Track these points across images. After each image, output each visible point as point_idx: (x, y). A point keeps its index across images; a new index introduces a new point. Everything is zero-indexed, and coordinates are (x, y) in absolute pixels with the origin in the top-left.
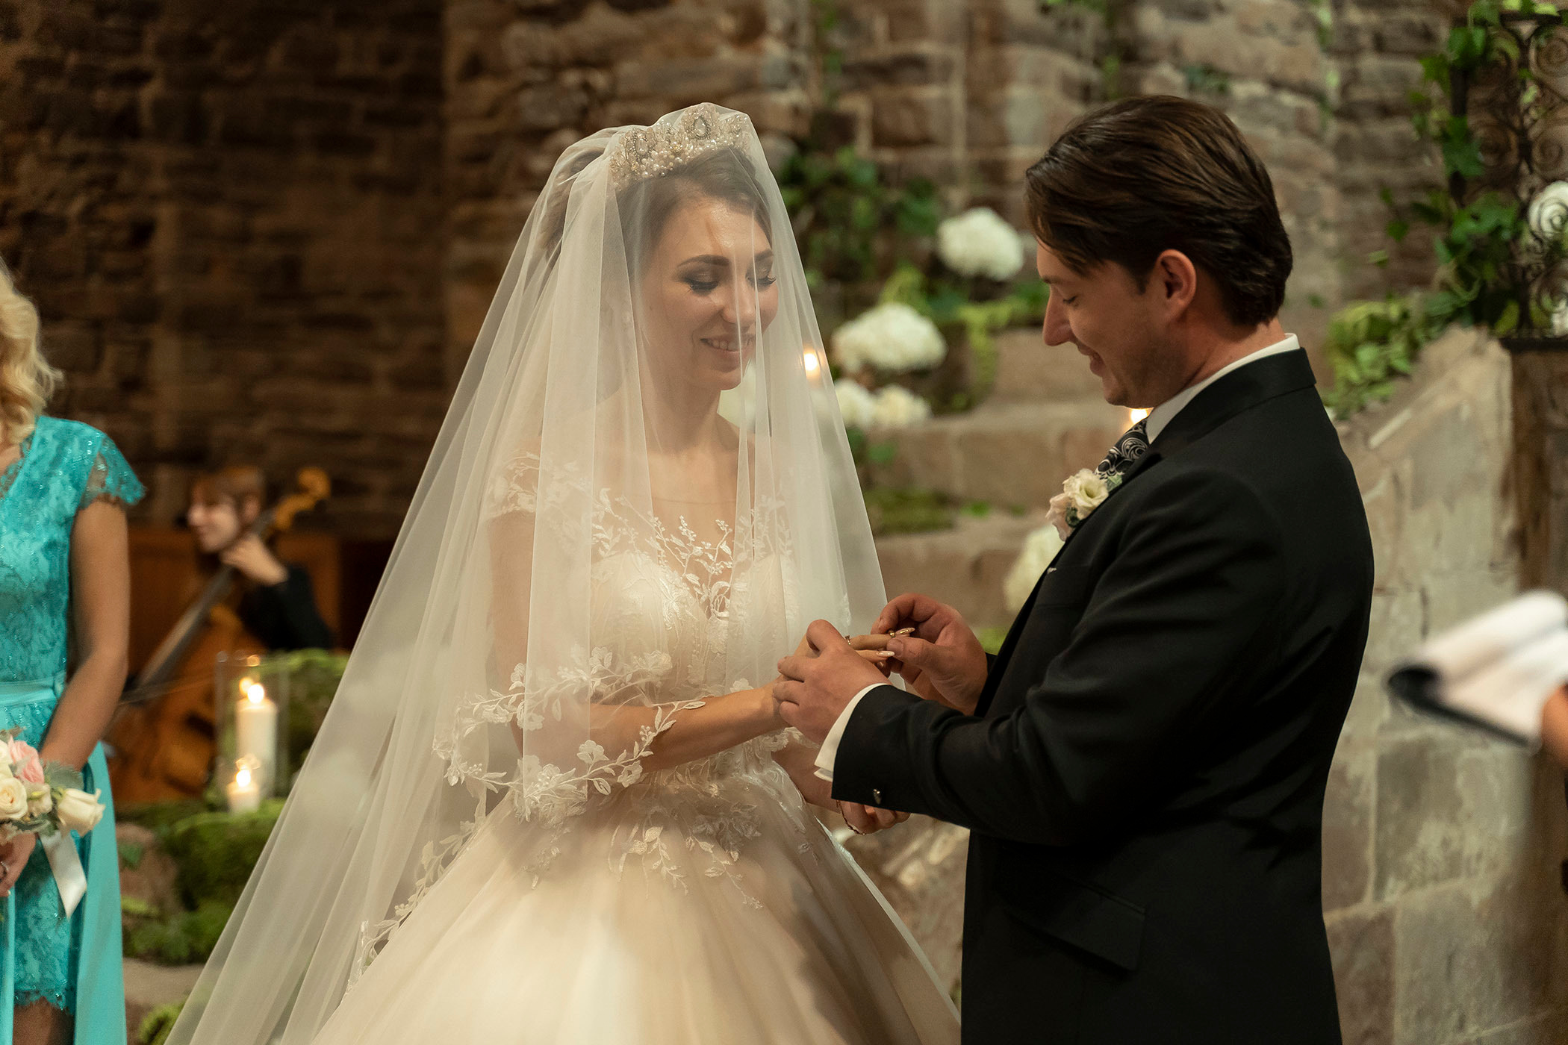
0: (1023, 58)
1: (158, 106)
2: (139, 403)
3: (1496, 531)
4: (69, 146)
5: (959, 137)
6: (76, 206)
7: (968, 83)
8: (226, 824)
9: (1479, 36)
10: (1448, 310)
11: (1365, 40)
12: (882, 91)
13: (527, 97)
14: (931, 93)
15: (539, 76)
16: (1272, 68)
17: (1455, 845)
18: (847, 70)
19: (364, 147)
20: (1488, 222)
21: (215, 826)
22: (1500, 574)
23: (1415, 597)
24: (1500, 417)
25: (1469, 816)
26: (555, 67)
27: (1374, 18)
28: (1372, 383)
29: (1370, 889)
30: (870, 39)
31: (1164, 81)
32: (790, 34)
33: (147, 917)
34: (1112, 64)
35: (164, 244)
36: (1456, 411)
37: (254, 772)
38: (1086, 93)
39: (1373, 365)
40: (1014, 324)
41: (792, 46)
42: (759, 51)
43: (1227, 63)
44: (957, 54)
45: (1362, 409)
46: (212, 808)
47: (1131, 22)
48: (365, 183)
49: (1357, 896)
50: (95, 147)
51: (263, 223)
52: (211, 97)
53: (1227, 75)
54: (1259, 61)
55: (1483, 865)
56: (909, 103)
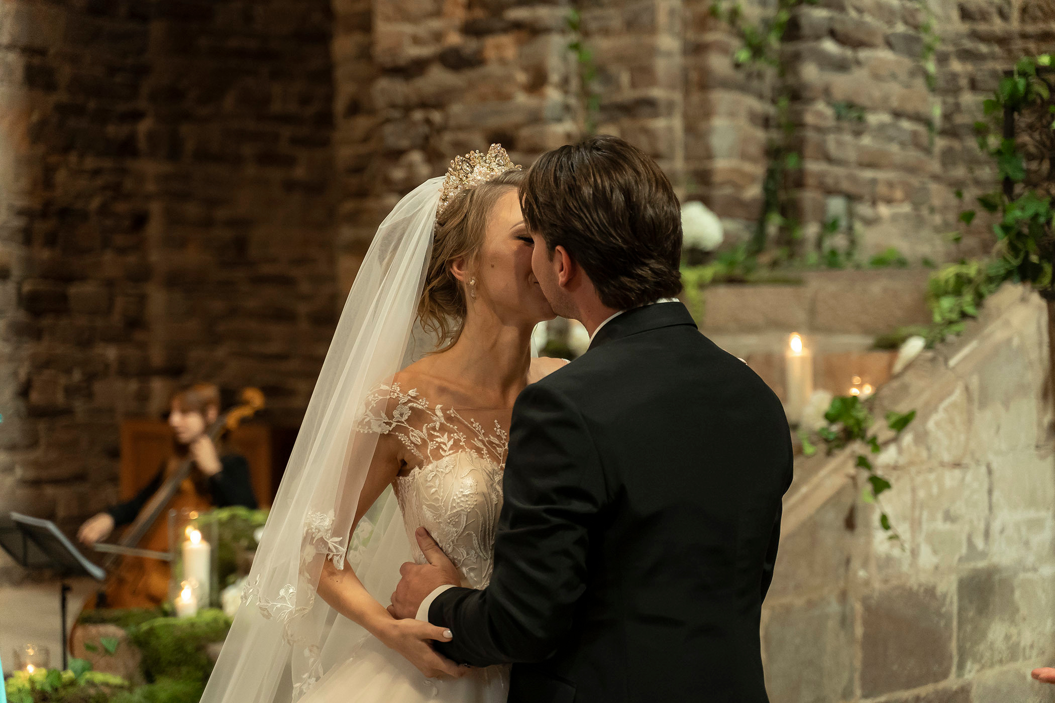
0: (722, 99)
1: (151, 136)
2: (139, 336)
3: (1040, 424)
4: (90, 163)
5: (679, 154)
6: (95, 203)
7: (686, 116)
8: (174, 626)
9: (1021, 83)
10: (1002, 272)
11: (964, 82)
12: (626, 123)
13: (388, 129)
14: (659, 124)
15: (396, 114)
16: (895, 103)
17: (1014, 639)
18: (603, 108)
19: (289, 162)
20: (1030, 212)
21: (167, 626)
22: (1043, 452)
23: (983, 470)
24: (1040, 345)
25: (1024, 619)
26: (408, 108)
27: (969, 67)
28: (951, 323)
29: (954, 669)
30: (618, 87)
31: (820, 114)
32: (564, 84)
33: (121, 687)
34: (784, 103)
35: (154, 229)
36: (1009, 341)
37: (194, 590)
38: (766, 122)
39: (951, 310)
40: (716, 281)
41: (566, 92)
42: (542, 96)
43: (863, 100)
44: (677, 96)
45: (943, 340)
46: (166, 614)
47: (796, 73)
48: (290, 186)
49: (945, 675)
50: (107, 163)
51: (221, 214)
52: (185, 129)
53: (863, 109)
54: (886, 99)
55: (1035, 652)
56: (646, 131)
